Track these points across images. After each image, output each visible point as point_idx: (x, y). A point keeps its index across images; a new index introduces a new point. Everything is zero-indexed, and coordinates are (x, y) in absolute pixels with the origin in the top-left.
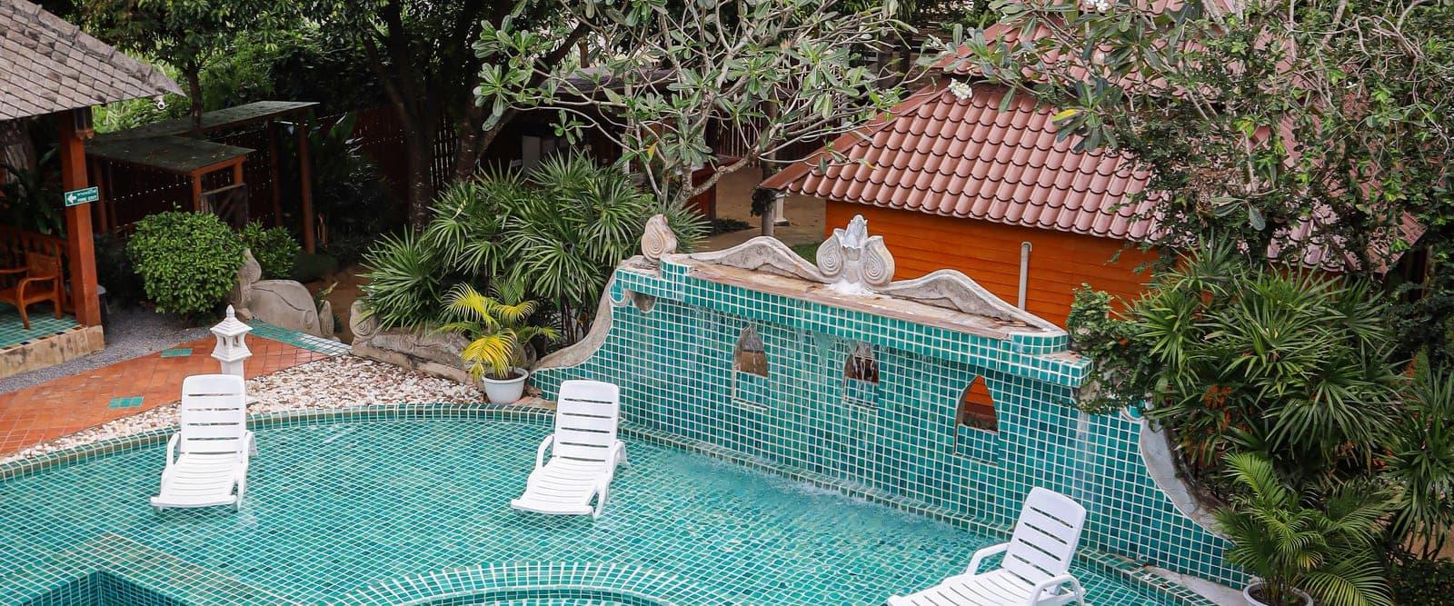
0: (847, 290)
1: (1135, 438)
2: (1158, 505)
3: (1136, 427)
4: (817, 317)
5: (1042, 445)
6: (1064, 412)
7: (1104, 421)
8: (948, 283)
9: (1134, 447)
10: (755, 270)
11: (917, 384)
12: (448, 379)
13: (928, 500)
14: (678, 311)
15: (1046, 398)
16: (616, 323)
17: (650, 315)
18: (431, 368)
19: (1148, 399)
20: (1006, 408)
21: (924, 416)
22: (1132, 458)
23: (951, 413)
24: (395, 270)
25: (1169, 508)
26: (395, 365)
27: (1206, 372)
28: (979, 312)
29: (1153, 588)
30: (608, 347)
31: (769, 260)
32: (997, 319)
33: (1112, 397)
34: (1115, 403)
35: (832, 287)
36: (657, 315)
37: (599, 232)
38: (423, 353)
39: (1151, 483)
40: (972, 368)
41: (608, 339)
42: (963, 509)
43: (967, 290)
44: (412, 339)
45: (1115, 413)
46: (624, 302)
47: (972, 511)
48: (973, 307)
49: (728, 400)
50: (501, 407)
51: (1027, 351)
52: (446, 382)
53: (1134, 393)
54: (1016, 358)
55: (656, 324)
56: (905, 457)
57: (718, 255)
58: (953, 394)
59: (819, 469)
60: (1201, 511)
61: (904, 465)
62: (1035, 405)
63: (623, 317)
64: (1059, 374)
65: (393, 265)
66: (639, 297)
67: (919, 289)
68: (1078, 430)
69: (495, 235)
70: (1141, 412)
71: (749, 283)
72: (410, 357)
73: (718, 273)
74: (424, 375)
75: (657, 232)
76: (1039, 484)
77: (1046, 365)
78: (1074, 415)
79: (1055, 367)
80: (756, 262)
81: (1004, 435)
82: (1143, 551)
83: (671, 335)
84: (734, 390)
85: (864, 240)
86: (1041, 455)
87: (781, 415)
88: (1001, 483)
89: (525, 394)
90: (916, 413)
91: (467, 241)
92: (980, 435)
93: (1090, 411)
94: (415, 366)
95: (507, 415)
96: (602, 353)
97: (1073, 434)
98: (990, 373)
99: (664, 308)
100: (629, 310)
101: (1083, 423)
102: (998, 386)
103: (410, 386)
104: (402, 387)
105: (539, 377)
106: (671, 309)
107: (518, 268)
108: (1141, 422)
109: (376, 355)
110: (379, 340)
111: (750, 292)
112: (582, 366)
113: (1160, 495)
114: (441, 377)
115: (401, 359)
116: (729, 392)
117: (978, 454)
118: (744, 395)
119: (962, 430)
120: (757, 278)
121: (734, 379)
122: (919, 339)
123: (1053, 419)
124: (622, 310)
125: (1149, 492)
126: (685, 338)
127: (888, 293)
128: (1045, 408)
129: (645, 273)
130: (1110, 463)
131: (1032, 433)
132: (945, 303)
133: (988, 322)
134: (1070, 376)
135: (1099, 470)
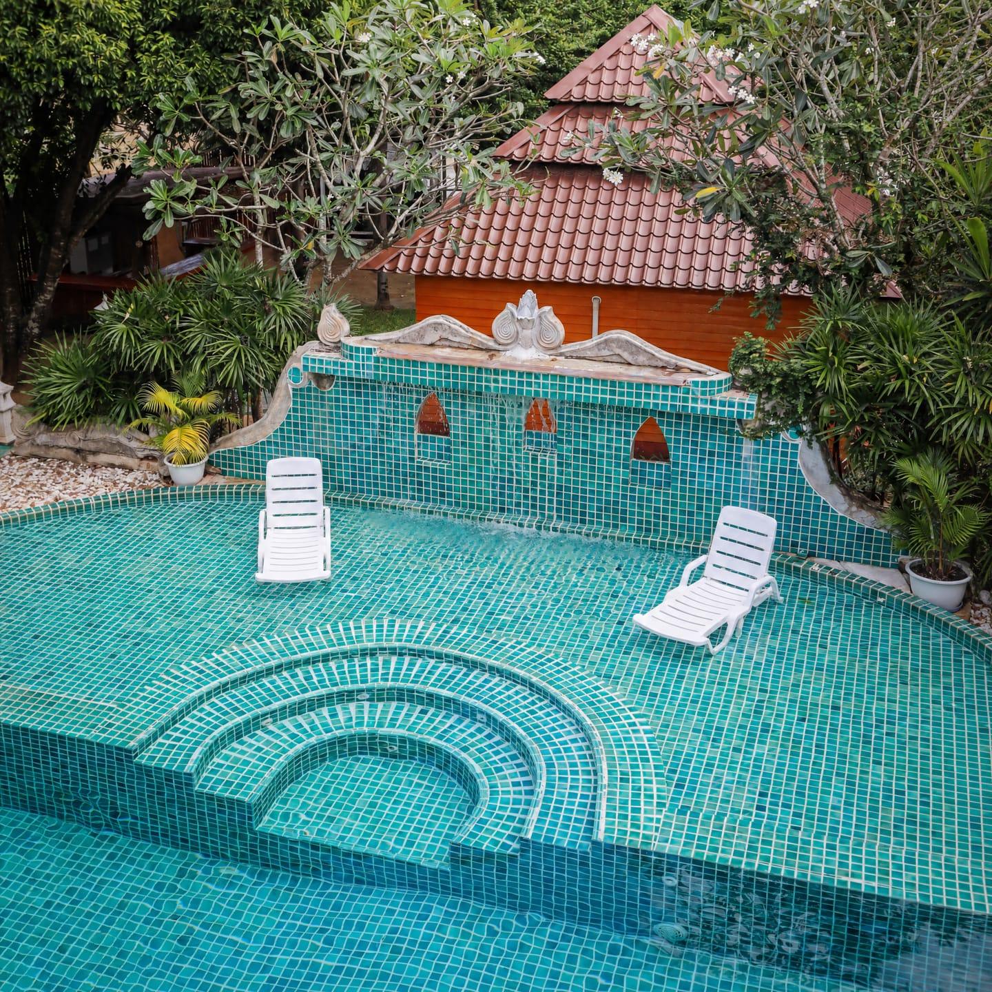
0: (524, 356)
1: (794, 455)
2: (817, 507)
3: (795, 446)
4: (504, 381)
5: (711, 469)
6: (730, 440)
7: (766, 444)
8: (618, 340)
9: (793, 463)
10: (432, 345)
11: (594, 430)
12: (120, 467)
13: (607, 525)
14: (359, 386)
15: (713, 430)
16: (295, 403)
17: (329, 392)
18: (103, 458)
19: (804, 423)
20: (677, 441)
21: (601, 455)
22: (793, 472)
23: (626, 450)
24: (58, 374)
25: (826, 508)
26: (65, 460)
27: (862, 396)
28: (647, 363)
29: (823, 576)
30: (289, 424)
31: (445, 335)
32: (663, 368)
33: (772, 423)
34: (778, 428)
35: (508, 353)
36: (337, 392)
37: (275, 323)
38: (92, 446)
39: (809, 490)
40: (644, 411)
41: (289, 417)
42: (639, 529)
43: (636, 346)
44: (78, 435)
45: (776, 436)
46: (303, 383)
47: (648, 530)
48: (642, 359)
49: (412, 460)
50: (190, 488)
51: (704, 393)
52: (120, 471)
53: (792, 420)
54: (695, 400)
55: (337, 400)
56: (584, 491)
57: (395, 335)
58: (627, 434)
59: (502, 510)
60: (854, 509)
61: (584, 498)
62: (704, 437)
63: (302, 396)
64: (735, 409)
65: (58, 370)
66: (319, 378)
67: (590, 349)
68: (744, 454)
69: (169, 333)
70: (800, 433)
71: (434, 357)
72: (78, 451)
73: (401, 352)
74: (95, 466)
75: (332, 321)
76: (727, 503)
77: (722, 404)
78: (740, 441)
79: (732, 405)
80: (432, 337)
81: (676, 464)
82: (804, 546)
83: (352, 408)
84: (416, 450)
85: (536, 311)
86: (710, 477)
87: (464, 467)
88: (674, 504)
89: (206, 473)
90: (593, 453)
91: (142, 342)
92: (652, 466)
93: (755, 437)
94: (84, 459)
95: (197, 495)
96: (282, 430)
97: (739, 457)
98: (661, 414)
99: (344, 385)
100: (309, 389)
101: (748, 447)
102: (669, 424)
103: (86, 478)
104: (80, 479)
105: (218, 457)
106: (351, 386)
107: (197, 362)
108: (799, 441)
109: (42, 453)
110: (43, 438)
111: (439, 366)
112: (263, 443)
113: (818, 499)
114: (113, 466)
115: (71, 453)
116: (412, 452)
117: (651, 482)
118: (425, 454)
119: (635, 464)
120: (438, 352)
121: (416, 441)
122: (604, 392)
123: (721, 447)
124: (301, 390)
125: (809, 498)
126: (367, 410)
127: (561, 354)
128: (713, 438)
129: (324, 355)
130: (773, 478)
131: (702, 460)
132: (615, 359)
133: (659, 371)
134: (745, 411)
135: (763, 484)
